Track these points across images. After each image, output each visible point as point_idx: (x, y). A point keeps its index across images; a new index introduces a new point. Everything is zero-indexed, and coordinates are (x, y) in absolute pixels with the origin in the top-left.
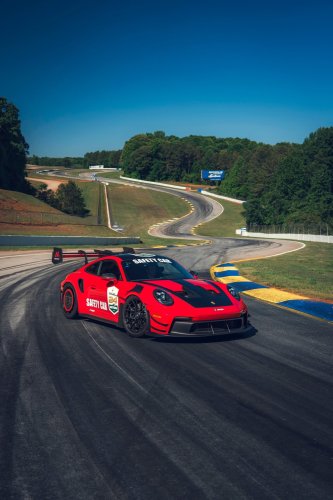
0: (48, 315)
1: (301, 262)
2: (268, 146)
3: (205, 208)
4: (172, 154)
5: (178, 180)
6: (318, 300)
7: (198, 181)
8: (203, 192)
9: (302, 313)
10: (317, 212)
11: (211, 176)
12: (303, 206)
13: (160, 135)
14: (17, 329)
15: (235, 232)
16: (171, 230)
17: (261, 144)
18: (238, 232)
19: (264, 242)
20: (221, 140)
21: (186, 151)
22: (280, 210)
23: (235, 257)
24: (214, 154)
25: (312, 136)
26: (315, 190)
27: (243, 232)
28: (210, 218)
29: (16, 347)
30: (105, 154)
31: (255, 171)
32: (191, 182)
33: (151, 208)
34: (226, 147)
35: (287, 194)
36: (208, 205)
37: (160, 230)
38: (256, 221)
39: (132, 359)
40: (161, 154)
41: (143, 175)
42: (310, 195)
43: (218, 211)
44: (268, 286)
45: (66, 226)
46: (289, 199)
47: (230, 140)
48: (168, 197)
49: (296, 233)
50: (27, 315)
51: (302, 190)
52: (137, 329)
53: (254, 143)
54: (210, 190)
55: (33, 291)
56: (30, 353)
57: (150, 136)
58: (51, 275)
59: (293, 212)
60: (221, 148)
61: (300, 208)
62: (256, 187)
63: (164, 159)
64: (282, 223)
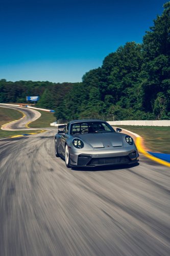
2: (59, 84)
3: (31, 114)
4: (10, 89)
5: (15, 102)
7: (25, 102)
8: (28, 107)
11: (32, 99)
12: (88, 108)
15: (49, 124)
16: (14, 127)
18: (52, 124)
20: (35, 82)
21: (18, 88)
22: (76, 111)
24: (32, 88)
25: (87, 74)
26: (92, 99)
27: (54, 124)
28: (34, 119)
31: (54, 95)
32: (22, 103)
34: (38, 85)
35: (78, 102)
37: (8, 127)
38: (62, 118)
40: (4, 90)
42: (90, 103)
43: (38, 115)
46: (80, 105)
47: (39, 82)
48: (11, 110)
51: (85, 100)
54: (32, 106)
59: (83, 111)
60: (35, 86)
61: (86, 109)
62: (57, 103)
63: (7, 92)
64: (78, 118)
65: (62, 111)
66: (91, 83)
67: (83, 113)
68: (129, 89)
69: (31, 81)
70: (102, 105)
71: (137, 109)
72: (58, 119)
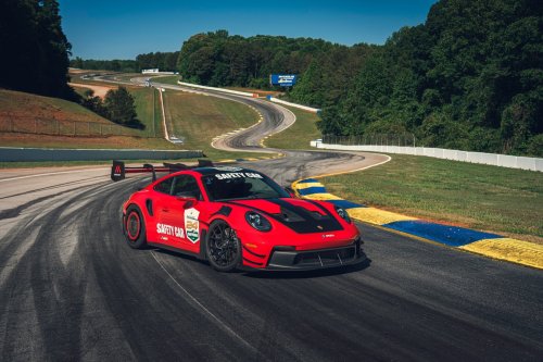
0: (108, 244)
1: (391, 176)
2: (344, 47)
3: (274, 117)
4: (237, 56)
5: (244, 85)
6: (429, 221)
7: (267, 87)
8: (272, 99)
9: (416, 237)
10: (400, 121)
11: (281, 81)
12: (387, 114)
13: (222, 34)
14: (70, 264)
15: (309, 144)
16: (237, 142)
17: (337, 45)
18: (313, 144)
19: (344, 155)
20: (292, 41)
21: (252, 53)
22: (361, 119)
23: (316, 171)
24: (285, 56)
25: (395, 35)
26: (397, 96)
27: (318, 144)
28: (281, 128)
29: (71, 288)
30: (159, 55)
31: (330, 75)
32: (259, 88)
33: (213, 117)
34: (298, 48)
35: (368, 100)
36: (278, 115)
37: (225, 142)
38: (333, 132)
39: (224, 302)
40: (224, 56)
41: (204, 80)
42: (392, 102)
43: (290, 120)
44: (365, 205)
45: (117, 138)
46: (371, 107)
47: (302, 39)
48: (234, 104)
49: (379, 144)
50: (81, 244)
51: (383, 97)
52: (225, 261)
53: (329, 44)
54: (280, 97)
55: (85, 215)
56: (90, 297)
57: (211, 36)
58: (105, 194)
59: (375, 120)
60: (293, 49)
61: (382, 116)
62: (333, 94)
63: (228, 62)
64: (362, 134)
66: (400, 58)
67: (375, 124)
68: (469, 80)
69: (283, 38)
70: (415, 109)
71: (476, 125)
72: (325, 133)
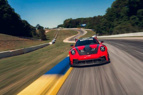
4: (74, 22)
5: (76, 27)
7: (80, 27)
8: (81, 29)
11: (83, 25)
18: (93, 36)
21: (77, 21)
22: (110, 27)
33: (68, 34)
36: (83, 31)
43: (86, 32)
48: (73, 31)
54: (83, 28)
57: (69, 19)
59: (117, 25)
60: (85, 19)
61: (120, 23)
63: (72, 23)
65: (99, 28)
67: (117, 27)
72: (97, 33)
